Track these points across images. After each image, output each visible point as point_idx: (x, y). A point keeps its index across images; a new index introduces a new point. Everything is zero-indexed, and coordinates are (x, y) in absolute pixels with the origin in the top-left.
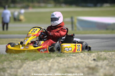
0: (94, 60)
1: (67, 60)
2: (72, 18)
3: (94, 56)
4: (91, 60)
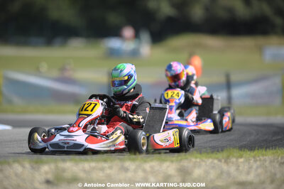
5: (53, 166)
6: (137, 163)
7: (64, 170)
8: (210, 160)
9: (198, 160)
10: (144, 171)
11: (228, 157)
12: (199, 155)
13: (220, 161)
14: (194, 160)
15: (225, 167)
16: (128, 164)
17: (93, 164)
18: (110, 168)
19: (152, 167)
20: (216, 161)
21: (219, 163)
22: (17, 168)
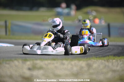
5: (32, 62)
6: (68, 61)
8: (101, 61)
9: (95, 60)
10: (72, 65)
11: (108, 59)
12: (95, 58)
13: (105, 61)
14: (93, 60)
15: (107, 64)
16: (64, 62)
17: (49, 62)
18: (57, 63)
20: (103, 61)
21: (105, 62)
22: (16, 63)
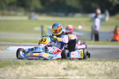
0: (64, 69)
1: (36, 68)
2: (42, 27)
3: (64, 65)
4: (62, 69)
5: (67, 63)
6: (102, 62)
7: (71, 65)
10: (105, 65)
17: (84, 62)
19: (108, 64)
